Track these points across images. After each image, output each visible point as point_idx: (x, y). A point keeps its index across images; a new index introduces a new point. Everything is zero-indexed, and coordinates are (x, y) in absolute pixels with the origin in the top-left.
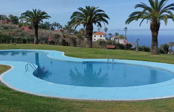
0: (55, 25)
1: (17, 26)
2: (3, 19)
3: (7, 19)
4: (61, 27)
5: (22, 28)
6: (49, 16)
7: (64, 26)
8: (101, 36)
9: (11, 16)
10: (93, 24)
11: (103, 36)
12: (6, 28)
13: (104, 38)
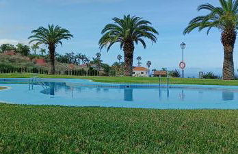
0: (80, 58)
1: (28, 58)
2: (9, 50)
3: (15, 49)
4: (88, 60)
5: (34, 60)
6: (71, 35)
7: (91, 60)
8: (142, 73)
9: (20, 45)
10: (134, 42)
11: (144, 72)
12: (12, 61)
13: (147, 75)
